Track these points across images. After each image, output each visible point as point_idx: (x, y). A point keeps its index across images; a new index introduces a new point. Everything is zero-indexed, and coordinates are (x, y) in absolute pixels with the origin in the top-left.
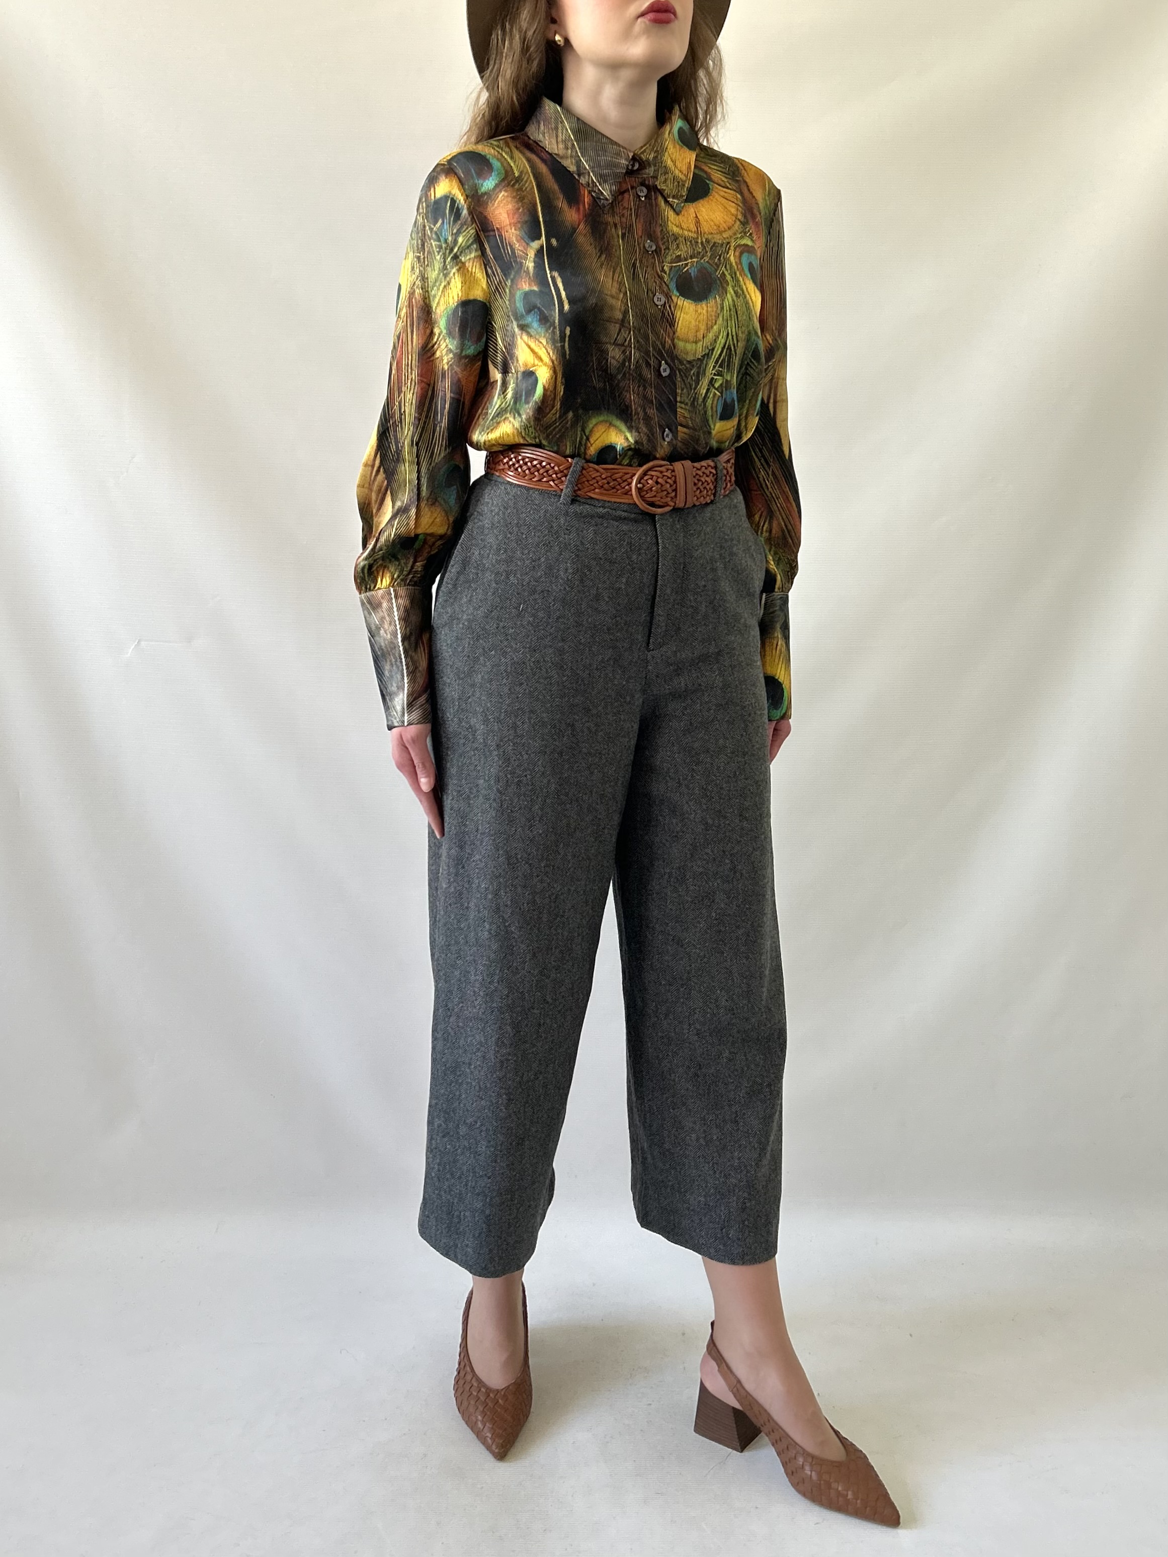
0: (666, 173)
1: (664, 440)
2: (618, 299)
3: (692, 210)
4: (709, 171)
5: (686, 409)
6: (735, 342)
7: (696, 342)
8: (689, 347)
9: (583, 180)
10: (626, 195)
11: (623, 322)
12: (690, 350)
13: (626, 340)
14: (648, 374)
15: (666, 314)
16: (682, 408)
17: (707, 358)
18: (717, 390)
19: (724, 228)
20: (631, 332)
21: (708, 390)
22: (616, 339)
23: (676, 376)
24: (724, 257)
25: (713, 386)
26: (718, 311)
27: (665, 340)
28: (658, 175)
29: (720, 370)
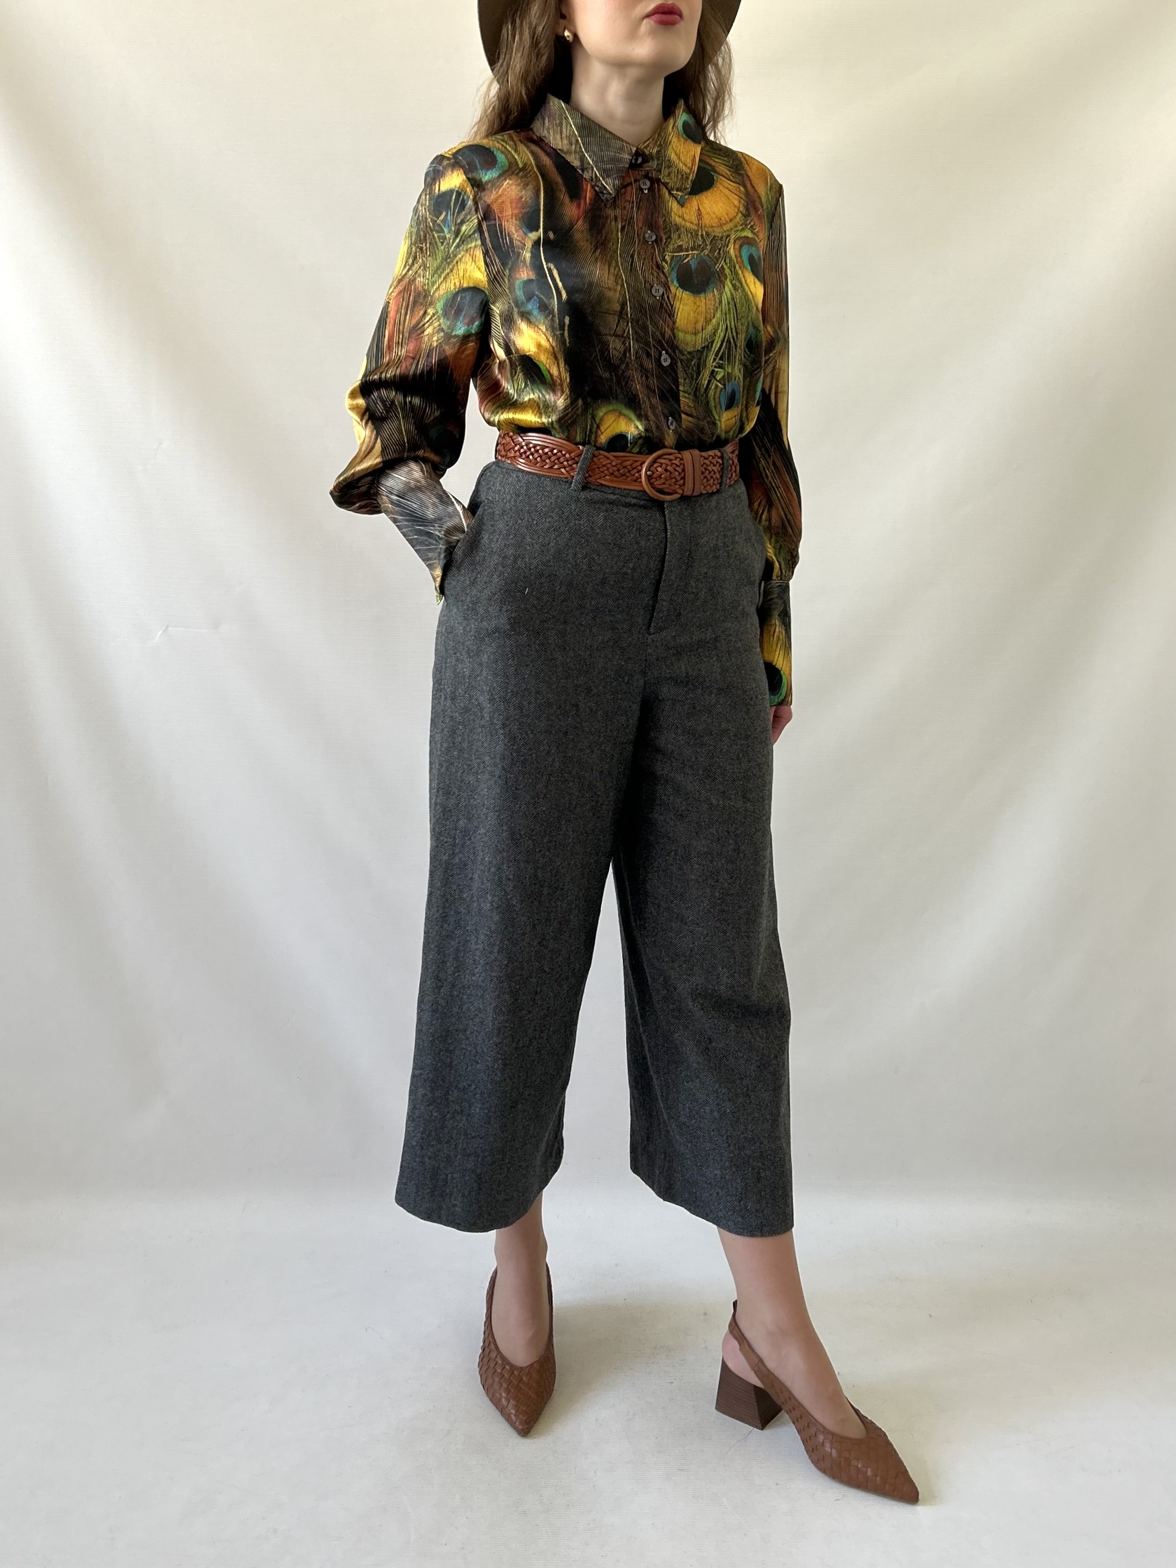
0: (669, 167)
1: (669, 428)
2: (615, 291)
3: (695, 203)
4: (714, 164)
5: (688, 398)
6: (735, 334)
7: (695, 334)
8: (689, 338)
9: (587, 175)
10: (629, 188)
11: (622, 313)
12: (689, 341)
13: (624, 332)
14: (649, 365)
15: (664, 304)
16: (685, 397)
17: (707, 350)
18: (719, 381)
19: (726, 221)
20: (630, 324)
21: (709, 381)
22: (615, 330)
23: (677, 367)
24: (723, 250)
25: (714, 377)
26: (717, 305)
27: (665, 331)
28: (661, 169)
29: (721, 362)
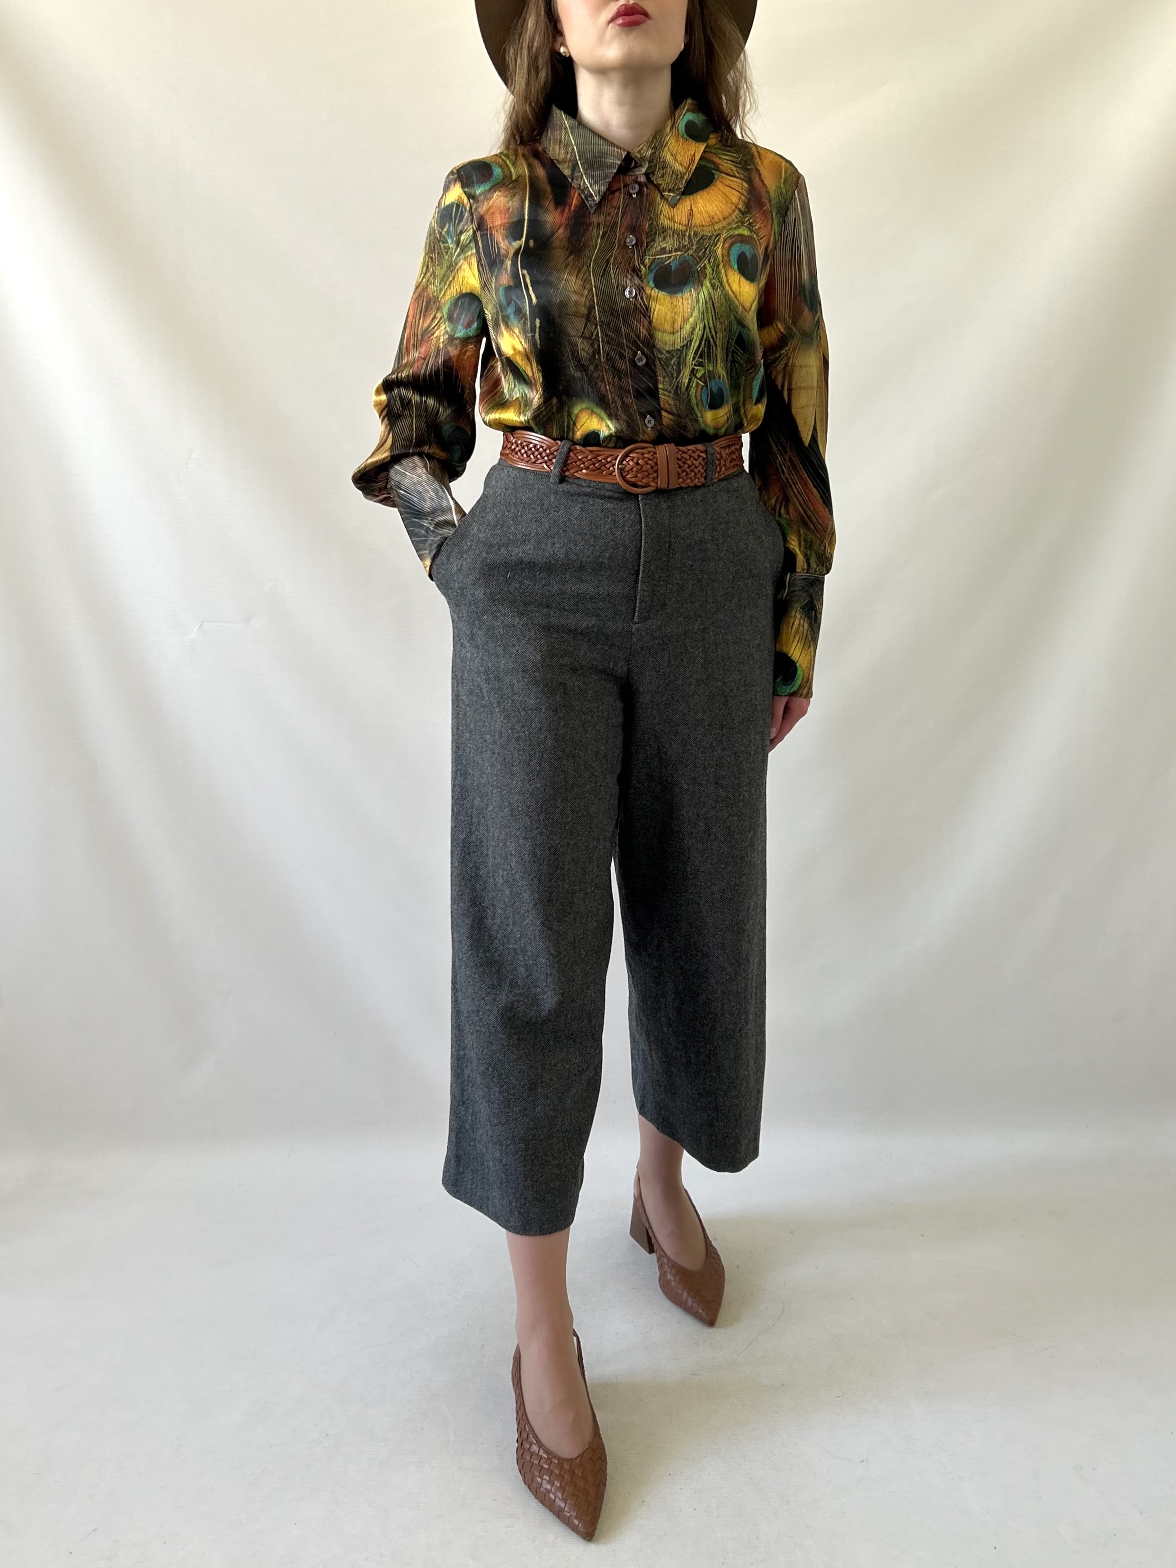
1: (647, 427)
2: (583, 296)
3: (688, 203)
4: (718, 160)
5: (669, 396)
6: (714, 334)
7: (673, 333)
8: (667, 337)
9: (576, 183)
10: (616, 193)
11: (589, 317)
12: (666, 340)
13: (593, 334)
14: (622, 365)
15: (638, 305)
16: (665, 395)
17: (686, 349)
18: (699, 379)
19: (719, 219)
20: (599, 327)
21: (690, 380)
22: (583, 332)
23: (655, 365)
24: (710, 250)
25: (695, 376)
26: (694, 304)
27: (640, 331)
28: (655, 171)
29: (701, 360)
